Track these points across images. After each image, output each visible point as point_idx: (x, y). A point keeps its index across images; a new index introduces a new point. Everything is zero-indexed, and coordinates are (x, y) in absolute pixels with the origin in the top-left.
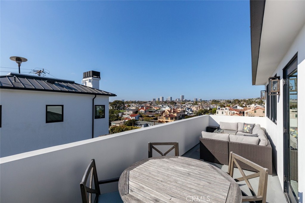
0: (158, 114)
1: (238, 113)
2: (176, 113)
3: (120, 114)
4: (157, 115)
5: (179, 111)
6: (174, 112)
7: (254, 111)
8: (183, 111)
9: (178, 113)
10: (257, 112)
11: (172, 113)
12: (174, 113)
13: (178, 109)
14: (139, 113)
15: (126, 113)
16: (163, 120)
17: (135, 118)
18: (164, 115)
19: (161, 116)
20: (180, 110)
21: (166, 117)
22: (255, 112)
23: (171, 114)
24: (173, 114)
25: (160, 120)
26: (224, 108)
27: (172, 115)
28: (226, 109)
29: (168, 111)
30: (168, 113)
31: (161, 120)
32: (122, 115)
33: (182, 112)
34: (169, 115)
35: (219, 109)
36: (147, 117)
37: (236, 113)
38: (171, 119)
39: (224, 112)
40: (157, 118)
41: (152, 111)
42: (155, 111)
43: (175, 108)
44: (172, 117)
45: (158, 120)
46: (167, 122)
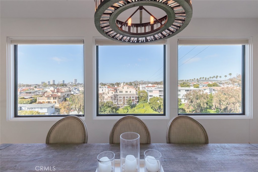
0: (39, 95)
1: (113, 90)
2: (60, 92)
4: (36, 96)
5: (64, 91)
6: (58, 92)
8: (69, 90)
9: (62, 93)
10: (124, 88)
11: (55, 93)
12: (57, 93)
13: (63, 89)
16: (44, 101)
18: (45, 96)
19: (42, 96)
20: (65, 90)
21: (48, 97)
22: (123, 88)
23: (54, 93)
24: (56, 93)
25: (39, 101)
26: (104, 87)
27: (55, 94)
28: (105, 87)
29: (51, 91)
30: (51, 93)
31: (41, 101)
33: (67, 91)
34: (52, 95)
35: (101, 87)
36: (21, 99)
37: (112, 90)
38: (53, 99)
39: (104, 90)
40: (37, 99)
41: (31, 92)
42: (34, 92)
43: (60, 88)
44: (55, 96)
45: (38, 101)
46: (49, 102)
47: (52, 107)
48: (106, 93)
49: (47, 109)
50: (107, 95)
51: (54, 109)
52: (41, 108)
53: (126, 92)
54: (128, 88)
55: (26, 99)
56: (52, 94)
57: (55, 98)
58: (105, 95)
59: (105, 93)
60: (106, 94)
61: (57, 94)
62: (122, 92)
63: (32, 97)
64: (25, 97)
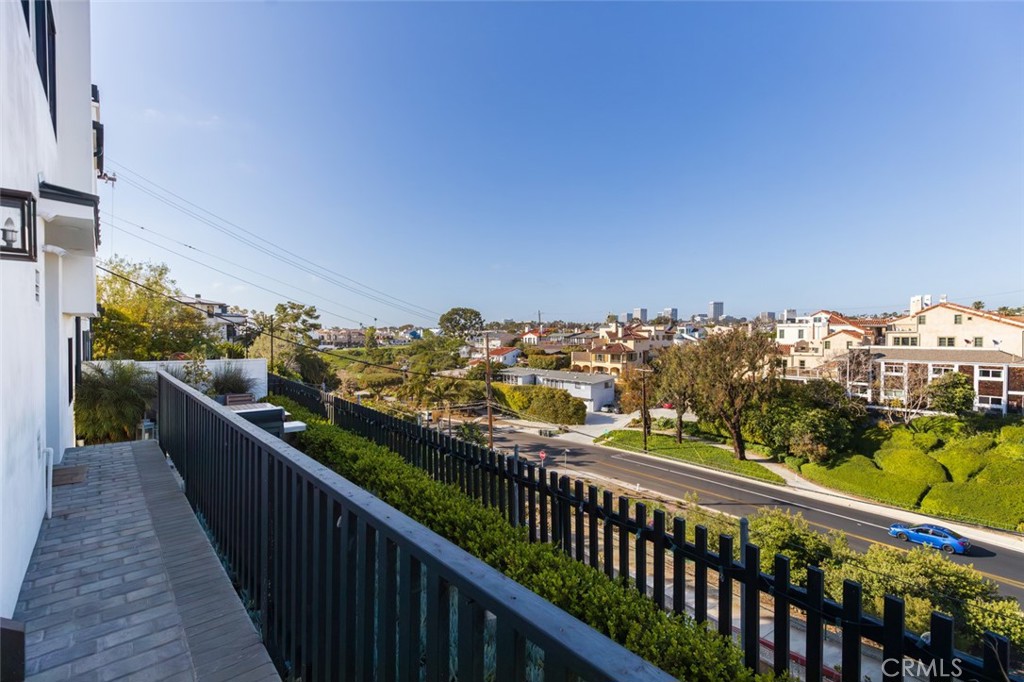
1: (863, 331)
2: (632, 339)
3: (464, 349)
4: (570, 349)
5: (646, 335)
6: (626, 337)
7: (916, 319)
8: (664, 334)
9: (638, 339)
10: (927, 320)
11: (619, 339)
12: (625, 341)
13: (643, 328)
14: (522, 345)
15: (481, 346)
16: (588, 364)
17: (505, 358)
18: (593, 348)
19: (585, 350)
20: (649, 331)
21: (599, 353)
22: (921, 321)
23: (617, 342)
24: (621, 342)
25: (577, 363)
27: (618, 345)
29: (609, 333)
30: (607, 341)
31: (581, 364)
32: (470, 353)
33: (656, 336)
34: (609, 347)
36: (538, 354)
37: (845, 331)
38: (613, 358)
39: (806, 331)
40: (570, 358)
42: (569, 337)
43: (634, 325)
44: (617, 352)
45: (573, 363)
46: (600, 369)
47: (606, 385)
48: (813, 346)
49: (589, 387)
50: (820, 353)
51: (611, 391)
52: (577, 383)
53: (941, 341)
54: (957, 320)
55: (548, 354)
56: (609, 342)
57: (615, 358)
58: (813, 353)
59: (811, 346)
60: (816, 350)
61: (625, 344)
62: (914, 343)
63: (562, 350)
64: (547, 351)
